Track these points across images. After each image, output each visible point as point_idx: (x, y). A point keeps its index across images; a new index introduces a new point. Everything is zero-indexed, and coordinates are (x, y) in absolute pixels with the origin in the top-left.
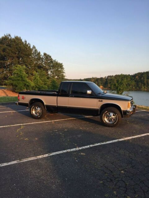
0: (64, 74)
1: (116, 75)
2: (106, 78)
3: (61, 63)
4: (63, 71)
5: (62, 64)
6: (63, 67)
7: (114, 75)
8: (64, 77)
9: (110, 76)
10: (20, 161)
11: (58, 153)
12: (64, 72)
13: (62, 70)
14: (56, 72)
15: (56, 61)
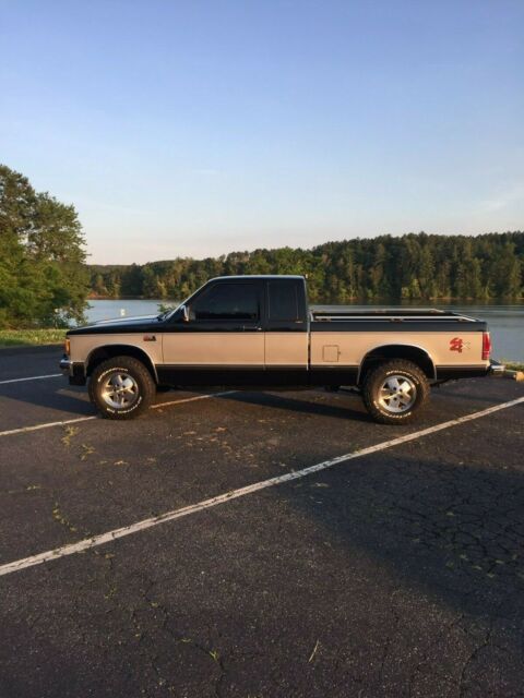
0: (81, 247)
1: (257, 252)
2: (225, 260)
3: (67, 204)
4: (79, 236)
5: (72, 209)
6: (79, 219)
7: (251, 250)
8: (84, 256)
9: (239, 255)
10: (160, 519)
11: (254, 490)
12: (80, 239)
13: (74, 232)
14: (50, 239)
15: (51, 195)
